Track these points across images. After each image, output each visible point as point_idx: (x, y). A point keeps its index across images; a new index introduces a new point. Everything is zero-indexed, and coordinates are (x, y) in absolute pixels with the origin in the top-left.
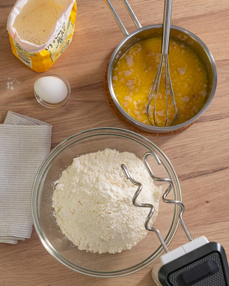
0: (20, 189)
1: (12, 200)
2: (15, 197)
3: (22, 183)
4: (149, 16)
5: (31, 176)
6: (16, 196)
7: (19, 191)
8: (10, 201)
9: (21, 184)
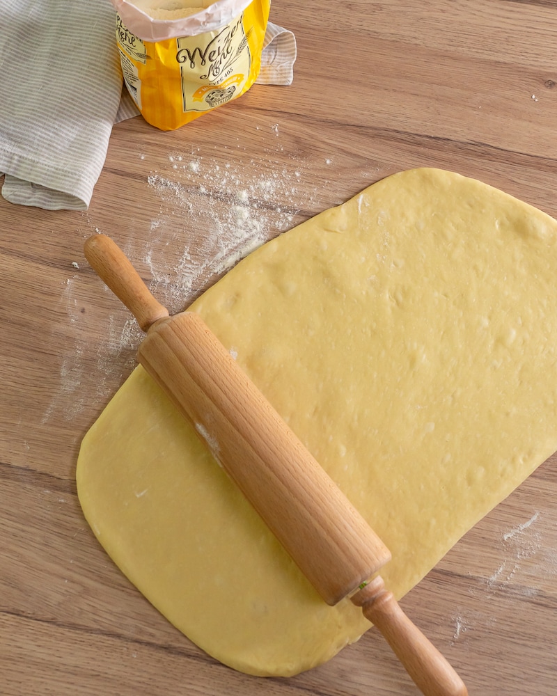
0: (73, 100)
1: (55, 114)
2: (62, 110)
3: (81, 89)
4: (525, 54)
5: (99, 85)
6: (64, 109)
7: (71, 103)
8: (50, 114)
9: (79, 91)
